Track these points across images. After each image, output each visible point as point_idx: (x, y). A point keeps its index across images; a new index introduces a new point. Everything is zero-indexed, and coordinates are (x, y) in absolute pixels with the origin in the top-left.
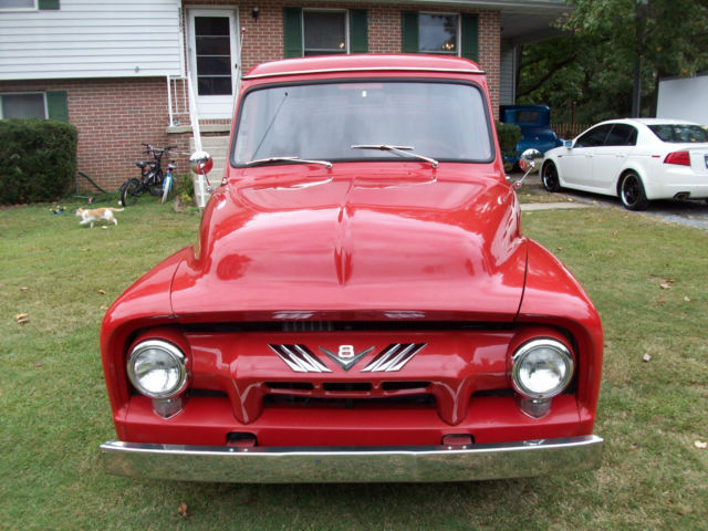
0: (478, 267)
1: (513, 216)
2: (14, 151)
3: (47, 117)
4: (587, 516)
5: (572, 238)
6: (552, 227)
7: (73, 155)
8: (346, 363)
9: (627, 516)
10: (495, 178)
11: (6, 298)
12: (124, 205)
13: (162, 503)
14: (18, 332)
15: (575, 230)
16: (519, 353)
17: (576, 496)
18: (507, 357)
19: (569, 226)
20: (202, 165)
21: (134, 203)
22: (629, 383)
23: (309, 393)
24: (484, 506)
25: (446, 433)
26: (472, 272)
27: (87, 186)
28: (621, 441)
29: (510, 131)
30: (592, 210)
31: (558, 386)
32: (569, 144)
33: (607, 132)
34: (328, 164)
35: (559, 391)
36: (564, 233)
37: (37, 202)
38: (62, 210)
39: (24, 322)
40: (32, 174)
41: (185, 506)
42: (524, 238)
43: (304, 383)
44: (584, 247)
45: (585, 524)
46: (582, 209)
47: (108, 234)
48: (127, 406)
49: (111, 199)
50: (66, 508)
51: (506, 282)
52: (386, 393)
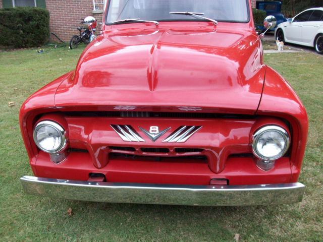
0: (234, 81)
1: (258, 53)
2: (19, 22)
3: (36, 6)
4: (292, 226)
5: (290, 68)
6: (279, 61)
7: (48, 24)
8: (154, 136)
9: (314, 226)
10: (250, 31)
11: (7, 94)
12: (71, 48)
13: (60, 206)
14: (8, 111)
15: (291, 63)
16: (257, 133)
17: (286, 212)
18: (250, 135)
19: (288, 61)
20: (91, 24)
21: (77, 47)
22: (318, 146)
23: (133, 153)
24: (234, 216)
25: (212, 178)
26: (231, 84)
27: (55, 40)
28: (313, 179)
29: (261, 14)
30: (300, 54)
31: (280, 153)
32: (290, 20)
33: (310, 14)
34: (156, 22)
35: (281, 156)
36: (286, 65)
37: (31, 47)
38: (42, 51)
39: (12, 106)
40: (28, 33)
41: (70, 209)
42: (263, 65)
43: (130, 148)
44: (296, 72)
45: (290, 230)
46: (296, 53)
47: (61, 62)
48: (37, 156)
49: (66, 46)
50: (10, 208)
51: (252, 90)
52: (178, 154)
